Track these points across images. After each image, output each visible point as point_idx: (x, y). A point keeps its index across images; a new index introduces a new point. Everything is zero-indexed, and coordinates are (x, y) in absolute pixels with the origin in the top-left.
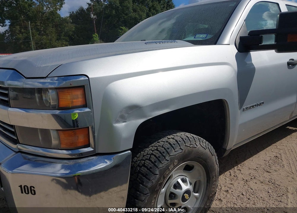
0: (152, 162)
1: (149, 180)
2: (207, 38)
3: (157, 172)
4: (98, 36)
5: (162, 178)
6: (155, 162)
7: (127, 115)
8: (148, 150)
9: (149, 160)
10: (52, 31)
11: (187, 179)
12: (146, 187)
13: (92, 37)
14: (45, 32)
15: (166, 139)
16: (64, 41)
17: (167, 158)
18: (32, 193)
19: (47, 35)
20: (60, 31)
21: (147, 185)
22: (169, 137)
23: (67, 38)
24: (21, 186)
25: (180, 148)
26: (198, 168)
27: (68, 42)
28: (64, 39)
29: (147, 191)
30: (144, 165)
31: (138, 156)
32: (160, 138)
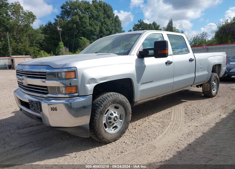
0: (100, 102)
1: (99, 109)
2: (125, 52)
3: (103, 106)
4: (63, 44)
5: (104, 108)
6: (102, 102)
7: (90, 82)
8: (99, 98)
9: (99, 101)
10: (26, 39)
11: (116, 112)
12: (98, 111)
13: (58, 45)
14: (20, 40)
15: (107, 94)
16: (35, 47)
17: (107, 100)
18: (55, 110)
19: (22, 42)
20: (32, 39)
21: (98, 110)
22: (108, 93)
23: (38, 45)
24: (51, 108)
25: (112, 97)
26: (121, 108)
27: (38, 48)
28: (35, 46)
29: (98, 113)
30: (97, 103)
31: (95, 101)
32: (104, 94)
